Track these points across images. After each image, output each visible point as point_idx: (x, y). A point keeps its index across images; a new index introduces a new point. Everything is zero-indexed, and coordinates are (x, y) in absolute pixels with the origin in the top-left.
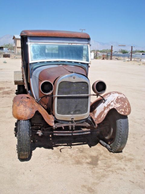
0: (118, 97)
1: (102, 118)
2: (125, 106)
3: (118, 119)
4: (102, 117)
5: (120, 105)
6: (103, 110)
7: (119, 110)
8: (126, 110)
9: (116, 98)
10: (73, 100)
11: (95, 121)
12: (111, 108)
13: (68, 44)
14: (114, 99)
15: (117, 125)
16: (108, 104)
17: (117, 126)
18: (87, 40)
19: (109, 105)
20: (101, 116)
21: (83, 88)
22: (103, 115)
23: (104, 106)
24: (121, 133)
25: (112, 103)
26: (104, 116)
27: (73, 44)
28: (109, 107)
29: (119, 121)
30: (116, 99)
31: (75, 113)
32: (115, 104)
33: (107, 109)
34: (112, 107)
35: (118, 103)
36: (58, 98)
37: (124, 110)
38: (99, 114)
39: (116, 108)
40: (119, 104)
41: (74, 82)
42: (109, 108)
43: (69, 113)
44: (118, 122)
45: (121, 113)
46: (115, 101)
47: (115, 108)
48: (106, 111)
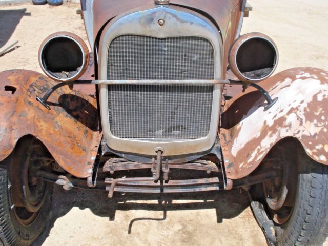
0: (315, 97)
1: (250, 163)
4: (250, 160)
5: (317, 130)
6: (258, 135)
7: (311, 148)
9: (310, 99)
10: (161, 95)
12: (284, 133)
14: (302, 102)
15: (300, 190)
16: (280, 116)
17: (300, 195)
19: (280, 122)
20: (248, 156)
21: (196, 58)
22: (253, 155)
23: (265, 122)
25: (291, 118)
26: (256, 157)
28: (279, 128)
30: (309, 104)
31: (169, 132)
32: (301, 124)
33: (271, 136)
34: (289, 134)
35: (311, 121)
36: (110, 87)
38: (243, 146)
39: (300, 139)
40: (316, 125)
41: (162, 36)
42: (279, 135)
43: (149, 134)
45: (316, 158)
46: (303, 112)
47: (297, 136)
48: (267, 143)
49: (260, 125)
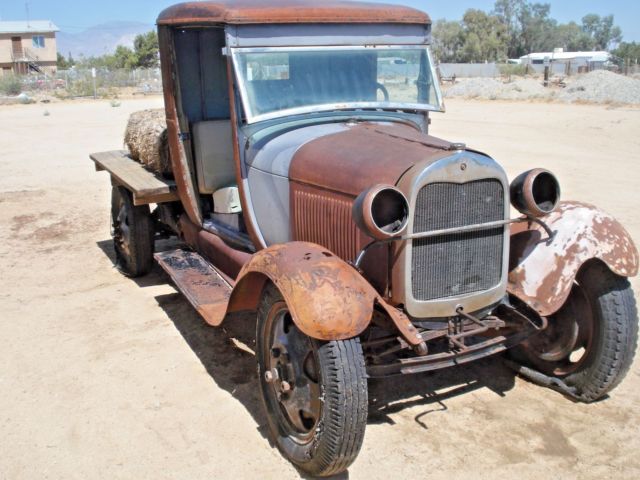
0: (594, 220)
1: (559, 295)
2: (626, 249)
3: (607, 293)
4: (558, 292)
5: (612, 247)
6: (555, 267)
7: (613, 263)
8: (632, 258)
9: (592, 224)
10: (458, 244)
11: (535, 305)
12: (583, 258)
13: (363, 47)
14: (586, 227)
15: (604, 312)
16: (569, 245)
17: (605, 317)
18: (421, 30)
19: (574, 249)
20: (554, 289)
21: (488, 199)
22: (559, 286)
23: (556, 255)
24: (619, 335)
25: (583, 243)
26: (563, 287)
27: (378, 47)
28: (576, 255)
29: (607, 297)
30: (593, 227)
31: (464, 288)
32: (596, 245)
33: (570, 264)
34: (589, 256)
35: (604, 241)
36: (417, 242)
37: (627, 260)
38: (540, 283)
39: (601, 258)
40: (609, 243)
41: (463, 181)
42: (579, 261)
43: (447, 291)
44: (604, 301)
45: (619, 272)
46: (592, 235)
47: (597, 256)
48: (570, 271)
49: (551, 258)
